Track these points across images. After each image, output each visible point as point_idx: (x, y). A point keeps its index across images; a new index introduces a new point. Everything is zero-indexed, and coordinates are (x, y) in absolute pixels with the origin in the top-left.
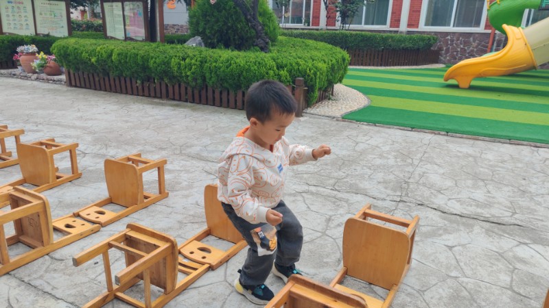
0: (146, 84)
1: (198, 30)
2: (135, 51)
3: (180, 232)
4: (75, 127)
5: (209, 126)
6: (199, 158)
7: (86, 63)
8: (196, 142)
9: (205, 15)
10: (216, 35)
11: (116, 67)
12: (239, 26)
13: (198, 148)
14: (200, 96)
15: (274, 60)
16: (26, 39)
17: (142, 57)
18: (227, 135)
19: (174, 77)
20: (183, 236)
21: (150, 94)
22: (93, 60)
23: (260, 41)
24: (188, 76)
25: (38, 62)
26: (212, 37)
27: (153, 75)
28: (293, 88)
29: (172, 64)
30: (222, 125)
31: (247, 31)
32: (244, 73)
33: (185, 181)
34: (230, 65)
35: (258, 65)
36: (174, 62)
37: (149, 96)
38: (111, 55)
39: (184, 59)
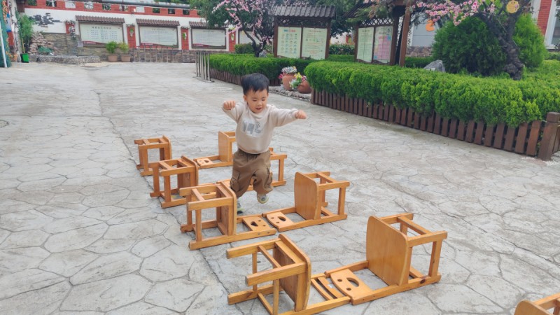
0: (376, 106)
1: (441, 54)
2: (370, 74)
3: (340, 257)
4: (300, 140)
5: (424, 155)
6: (397, 187)
7: (328, 84)
8: (401, 171)
9: (451, 37)
10: (461, 59)
11: (352, 88)
12: (490, 49)
13: (400, 177)
14: (427, 123)
15: (522, 89)
16: (291, 62)
17: (375, 80)
18: (439, 169)
19: (403, 101)
20: (341, 261)
21: (378, 116)
22: (334, 81)
23: (511, 66)
24: (416, 101)
25: (294, 81)
26: (456, 61)
27: (383, 97)
28: (543, 124)
29: (402, 88)
30: (438, 157)
31: (500, 54)
32: (479, 102)
33: (371, 207)
34: (464, 92)
35: (498, 93)
36: (404, 85)
37: (377, 118)
38: (348, 77)
39: (415, 84)
